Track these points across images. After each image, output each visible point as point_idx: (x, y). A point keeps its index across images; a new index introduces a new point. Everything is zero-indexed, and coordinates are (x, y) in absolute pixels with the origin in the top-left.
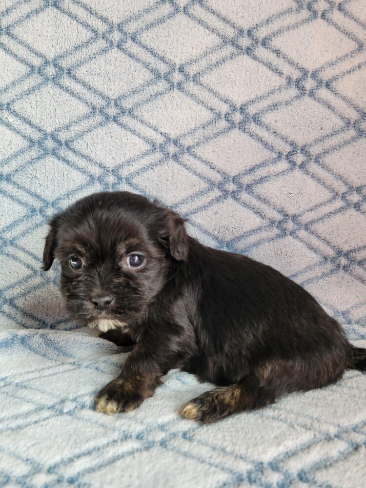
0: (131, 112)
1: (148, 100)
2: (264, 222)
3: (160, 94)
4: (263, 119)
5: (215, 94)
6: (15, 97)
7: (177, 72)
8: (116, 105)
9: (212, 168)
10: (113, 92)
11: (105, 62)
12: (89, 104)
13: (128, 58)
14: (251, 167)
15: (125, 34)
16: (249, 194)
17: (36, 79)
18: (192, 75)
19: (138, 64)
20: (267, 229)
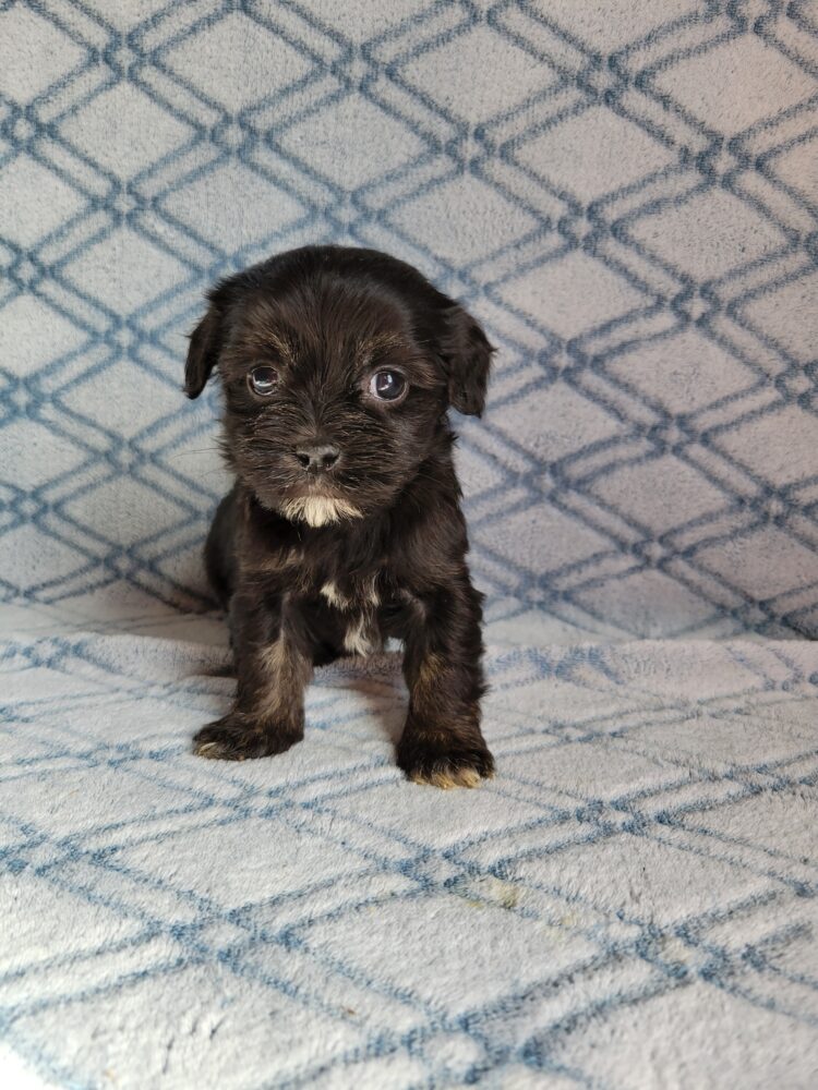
0: (382, 215)
1: (415, 194)
2: (624, 427)
3: (437, 181)
4: (631, 232)
5: (543, 182)
6: (168, 187)
7: (471, 139)
8: (355, 201)
9: (531, 323)
10: (350, 177)
11: (337, 119)
12: (305, 200)
13: (380, 113)
14: (603, 323)
15: (375, 64)
16: (597, 373)
17: (208, 152)
18: (498, 146)
19: (398, 125)
20: (629, 440)
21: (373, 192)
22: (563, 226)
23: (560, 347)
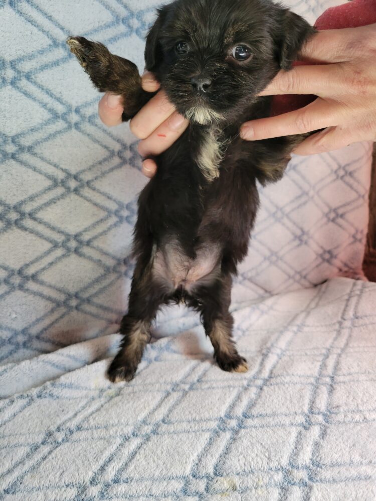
3: (59, 133)
5: (109, 134)
7: (74, 113)
8: (14, 142)
10: (10, 129)
15: (19, 72)
18: (87, 117)
19: (35, 104)
21: (24, 137)
22: (120, 155)
23: (123, 207)
